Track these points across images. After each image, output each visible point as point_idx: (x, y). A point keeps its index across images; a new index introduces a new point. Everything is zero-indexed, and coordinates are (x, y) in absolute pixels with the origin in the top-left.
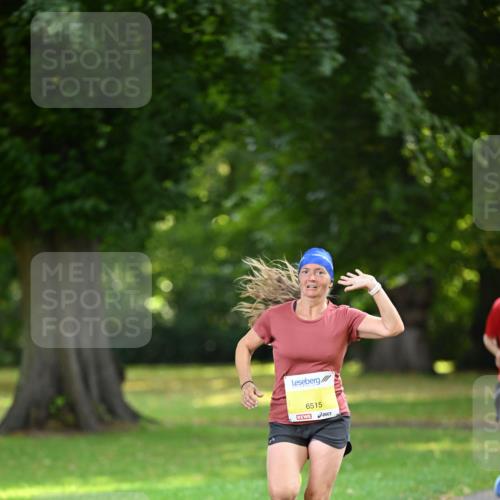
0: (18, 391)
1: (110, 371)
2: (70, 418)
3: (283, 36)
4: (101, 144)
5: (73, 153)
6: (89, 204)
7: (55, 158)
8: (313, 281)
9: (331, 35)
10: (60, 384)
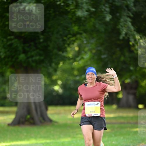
0: (17, 113)
1: (43, 107)
2: (32, 121)
3: (94, 10)
4: (42, 40)
5: (32, 43)
6: (37, 58)
7: (27, 45)
8: (91, 78)
9: (108, 9)
10: (29, 111)
